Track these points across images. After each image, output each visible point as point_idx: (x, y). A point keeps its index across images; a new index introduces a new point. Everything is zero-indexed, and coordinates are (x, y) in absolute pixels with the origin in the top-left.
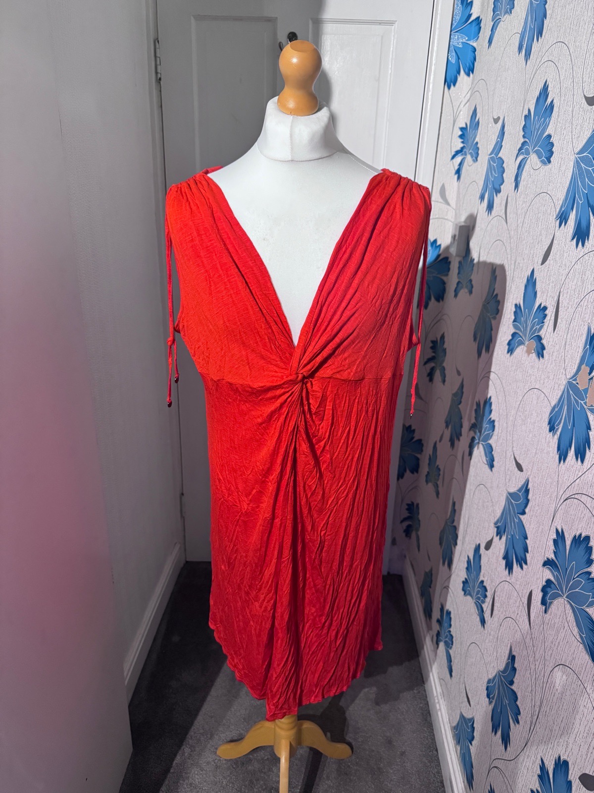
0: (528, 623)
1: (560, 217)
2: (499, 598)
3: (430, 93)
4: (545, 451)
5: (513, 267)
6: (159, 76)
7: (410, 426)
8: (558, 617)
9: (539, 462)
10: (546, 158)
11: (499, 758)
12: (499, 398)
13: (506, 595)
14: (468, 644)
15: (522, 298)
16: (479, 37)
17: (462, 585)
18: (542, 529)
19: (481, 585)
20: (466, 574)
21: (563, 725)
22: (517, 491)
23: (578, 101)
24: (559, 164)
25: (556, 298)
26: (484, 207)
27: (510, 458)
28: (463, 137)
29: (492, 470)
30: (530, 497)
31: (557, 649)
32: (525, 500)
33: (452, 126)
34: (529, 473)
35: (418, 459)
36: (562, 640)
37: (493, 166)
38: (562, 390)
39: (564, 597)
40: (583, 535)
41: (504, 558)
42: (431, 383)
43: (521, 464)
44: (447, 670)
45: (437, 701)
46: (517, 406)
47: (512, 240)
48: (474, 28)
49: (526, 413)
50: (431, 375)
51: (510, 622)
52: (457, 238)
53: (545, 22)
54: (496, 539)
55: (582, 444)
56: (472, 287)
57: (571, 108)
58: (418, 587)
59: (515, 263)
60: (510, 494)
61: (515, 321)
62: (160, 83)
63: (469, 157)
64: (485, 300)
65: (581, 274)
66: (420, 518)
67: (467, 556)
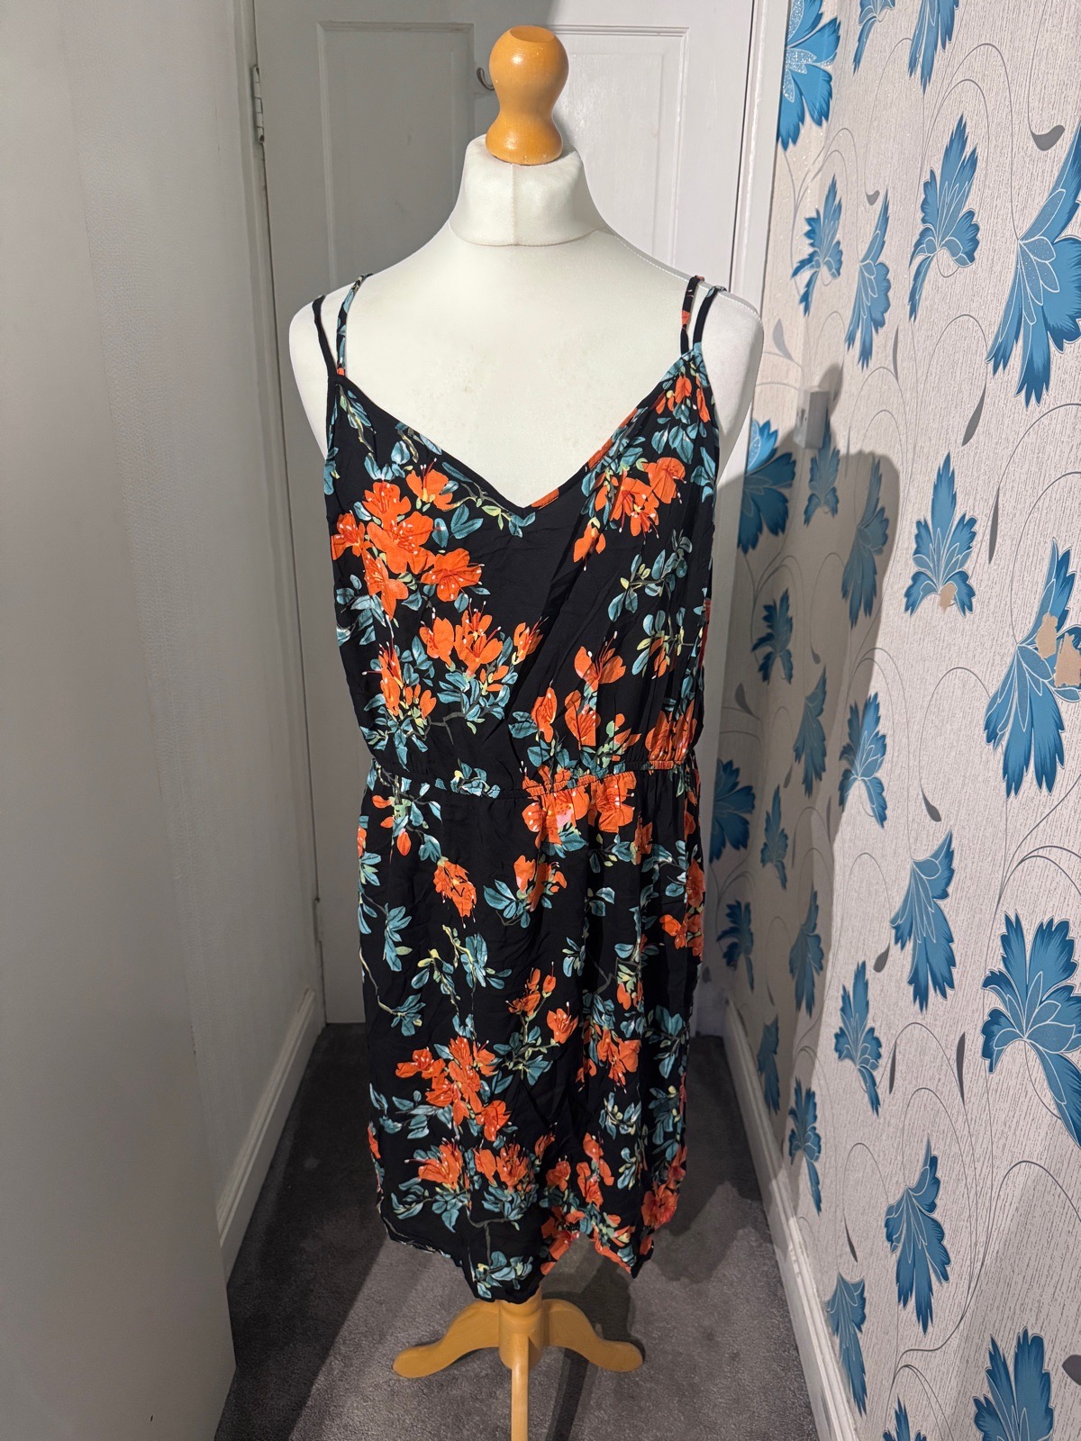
0: (959, 1094)
1: (996, 356)
2: (904, 1056)
3: (752, 157)
4: (980, 779)
5: (910, 456)
6: (260, 132)
7: (730, 763)
8: (1015, 1075)
9: (971, 799)
10: (966, 253)
11: (913, 1348)
12: (892, 693)
13: (916, 1050)
14: (849, 1148)
15: (930, 510)
16: (835, 55)
17: (834, 1041)
18: (980, 919)
19: (870, 1037)
20: (840, 1020)
21: (1030, 1272)
22: (931, 857)
23: (1022, 144)
24: (990, 262)
25: (992, 502)
26: (854, 356)
27: (917, 798)
28: (812, 235)
29: (883, 826)
30: (955, 864)
31: (1014, 1134)
32: (946, 872)
33: (792, 216)
34: (952, 823)
35: (746, 823)
36: (1023, 1117)
37: (870, 279)
38: (1009, 664)
39: (1025, 1039)
40: (1056, 922)
41: (910, 982)
42: (766, 682)
43: (938, 807)
44: (812, 1199)
45: (794, 1258)
46: (926, 704)
47: (907, 409)
48: (827, 38)
49: (943, 714)
50: (765, 669)
51: (926, 1096)
52: (806, 415)
53: (957, 12)
54: (895, 950)
55: (1048, 757)
56: (837, 501)
57: (1009, 159)
58: (753, 1057)
59: (915, 447)
60: (918, 864)
61: (917, 552)
62: (262, 145)
63: (824, 270)
64: (862, 521)
65: (1037, 451)
66: (753, 930)
67: (841, 988)
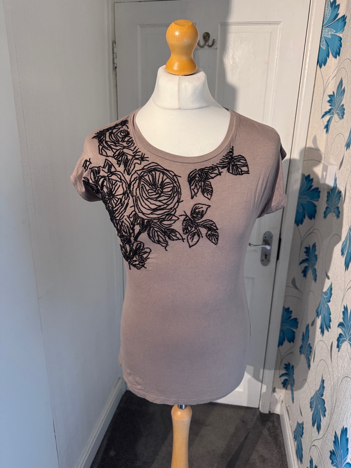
3: (306, 71)
6: (115, 65)
7: (288, 308)
16: (344, 29)
28: (331, 102)
33: (322, 95)
35: (294, 332)
42: (305, 278)
48: (340, 23)
50: (305, 272)
56: (339, 213)
62: (116, 70)
63: (336, 117)
66: (295, 378)
67: (334, 432)
